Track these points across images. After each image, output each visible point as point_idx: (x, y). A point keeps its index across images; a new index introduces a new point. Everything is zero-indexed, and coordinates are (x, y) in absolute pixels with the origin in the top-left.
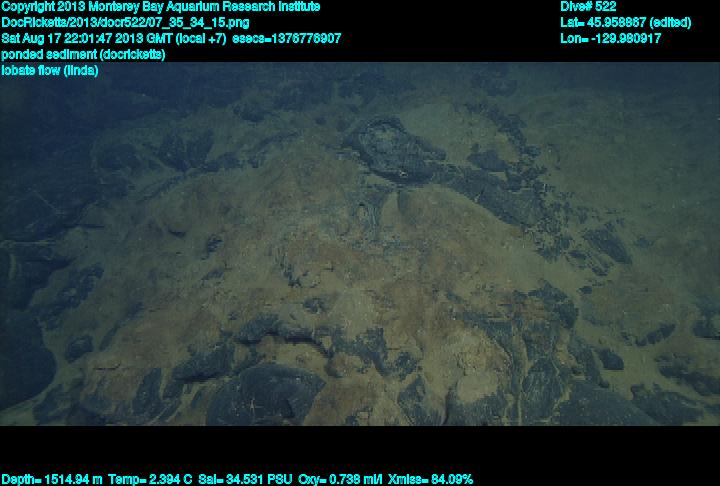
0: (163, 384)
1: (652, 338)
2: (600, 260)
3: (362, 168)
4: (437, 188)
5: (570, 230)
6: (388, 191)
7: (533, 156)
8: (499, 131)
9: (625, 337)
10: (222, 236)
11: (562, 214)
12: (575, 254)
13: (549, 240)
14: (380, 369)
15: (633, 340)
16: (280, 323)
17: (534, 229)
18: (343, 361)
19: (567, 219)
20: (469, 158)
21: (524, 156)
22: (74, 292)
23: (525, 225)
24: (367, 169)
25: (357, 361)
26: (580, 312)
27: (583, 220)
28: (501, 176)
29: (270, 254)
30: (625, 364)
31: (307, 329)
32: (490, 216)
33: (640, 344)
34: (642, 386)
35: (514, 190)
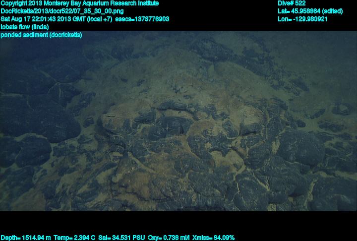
0: (131, 123)
1: (317, 115)
2: (296, 90)
3: (198, 56)
4: (230, 63)
5: (284, 79)
6: (210, 65)
7: (269, 52)
8: (255, 42)
9: (306, 115)
10: (145, 79)
11: (281, 73)
12: (287, 88)
13: (276, 82)
14: (214, 118)
15: (309, 116)
16: (174, 103)
17: (270, 78)
18: (200, 114)
19: (283, 75)
20: (242, 52)
21: (265, 52)
22: (84, 102)
23: (266, 76)
24: (201, 57)
25: (205, 114)
26: (288, 107)
27: (289, 76)
28: (256, 59)
29: (166, 83)
30: (306, 125)
31: (185, 105)
32: (252, 73)
33: (312, 118)
34: (312, 131)
35: (261, 64)
